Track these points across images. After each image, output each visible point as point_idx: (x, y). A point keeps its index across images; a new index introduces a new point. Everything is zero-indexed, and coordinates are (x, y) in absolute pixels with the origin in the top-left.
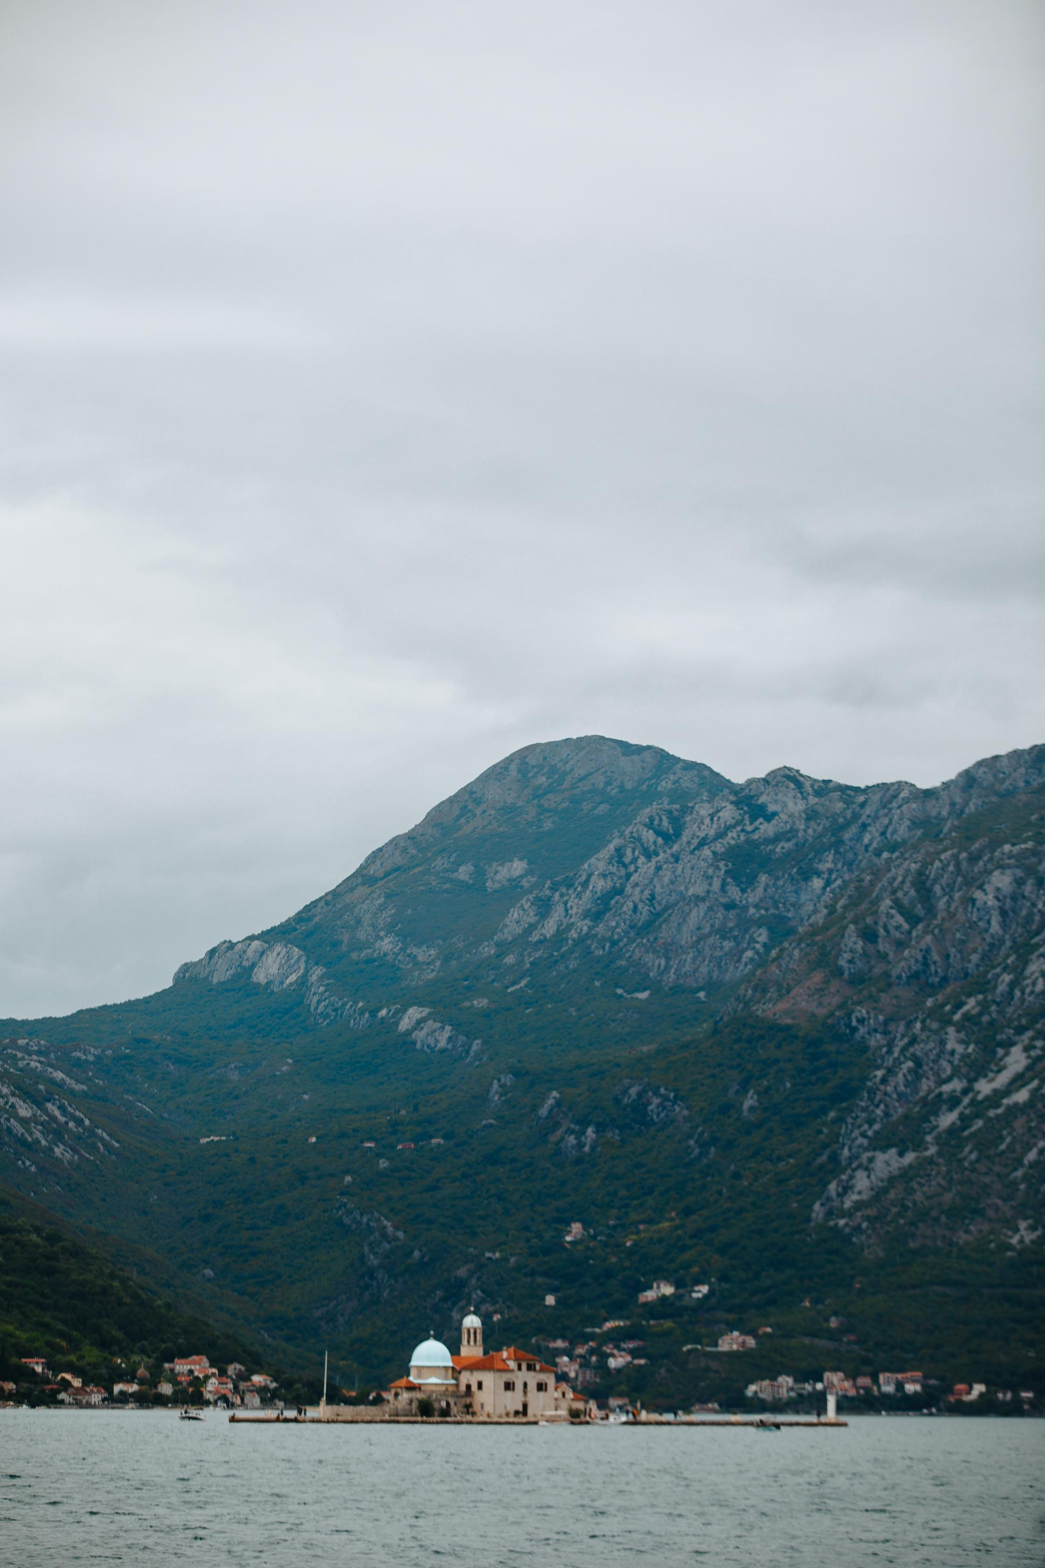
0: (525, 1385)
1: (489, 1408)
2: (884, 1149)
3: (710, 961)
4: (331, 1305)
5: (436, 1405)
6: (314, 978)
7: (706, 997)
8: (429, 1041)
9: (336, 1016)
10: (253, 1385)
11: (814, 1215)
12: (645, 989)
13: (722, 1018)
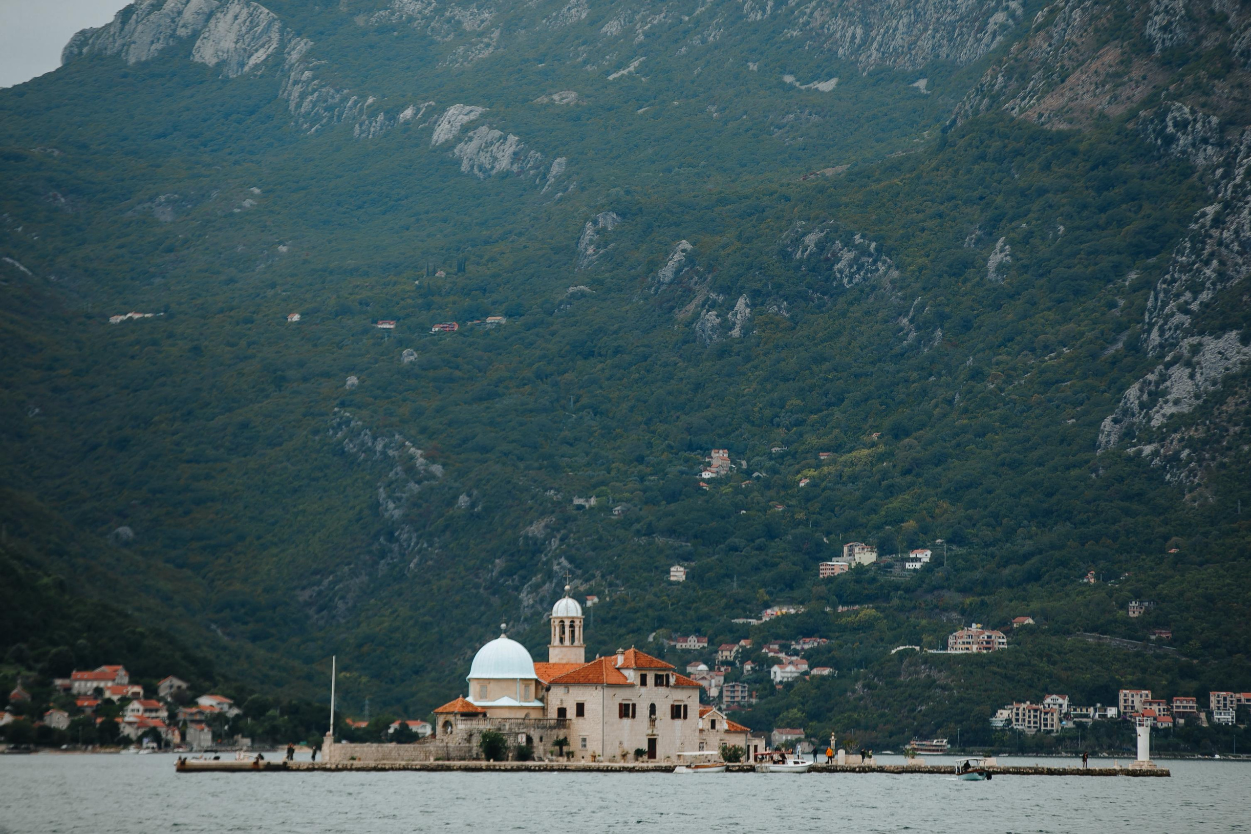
0: (653, 709)
1: (594, 746)
2: (1218, 332)
3: (936, 30)
4: (326, 582)
5: (510, 742)
6: (295, 56)
7: (927, 88)
8: (482, 159)
9: (331, 118)
10: (201, 713)
11: (1102, 438)
12: (830, 76)
13: (954, 122)
